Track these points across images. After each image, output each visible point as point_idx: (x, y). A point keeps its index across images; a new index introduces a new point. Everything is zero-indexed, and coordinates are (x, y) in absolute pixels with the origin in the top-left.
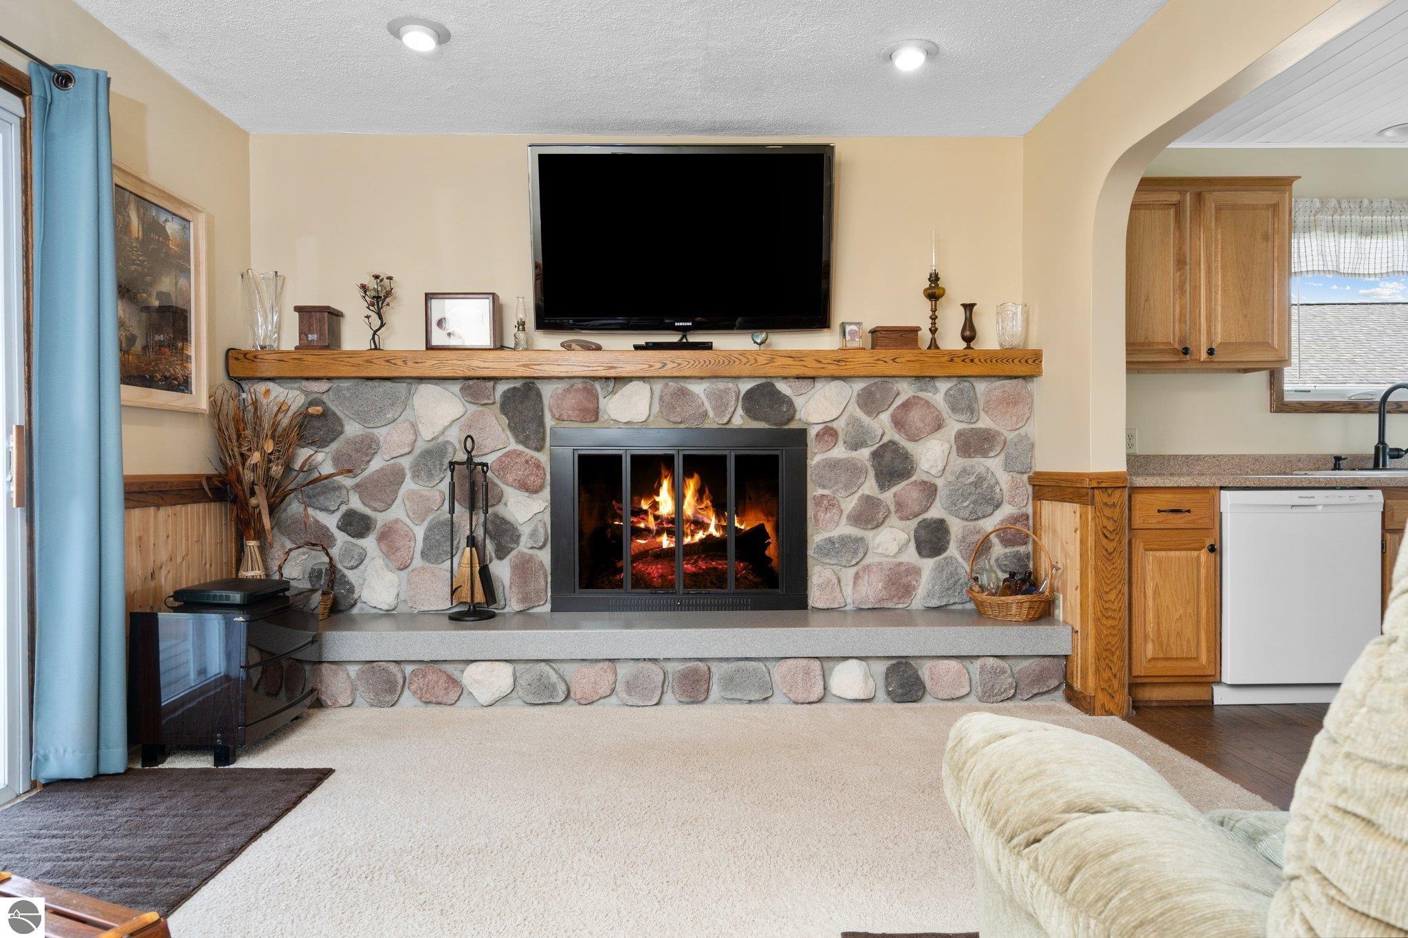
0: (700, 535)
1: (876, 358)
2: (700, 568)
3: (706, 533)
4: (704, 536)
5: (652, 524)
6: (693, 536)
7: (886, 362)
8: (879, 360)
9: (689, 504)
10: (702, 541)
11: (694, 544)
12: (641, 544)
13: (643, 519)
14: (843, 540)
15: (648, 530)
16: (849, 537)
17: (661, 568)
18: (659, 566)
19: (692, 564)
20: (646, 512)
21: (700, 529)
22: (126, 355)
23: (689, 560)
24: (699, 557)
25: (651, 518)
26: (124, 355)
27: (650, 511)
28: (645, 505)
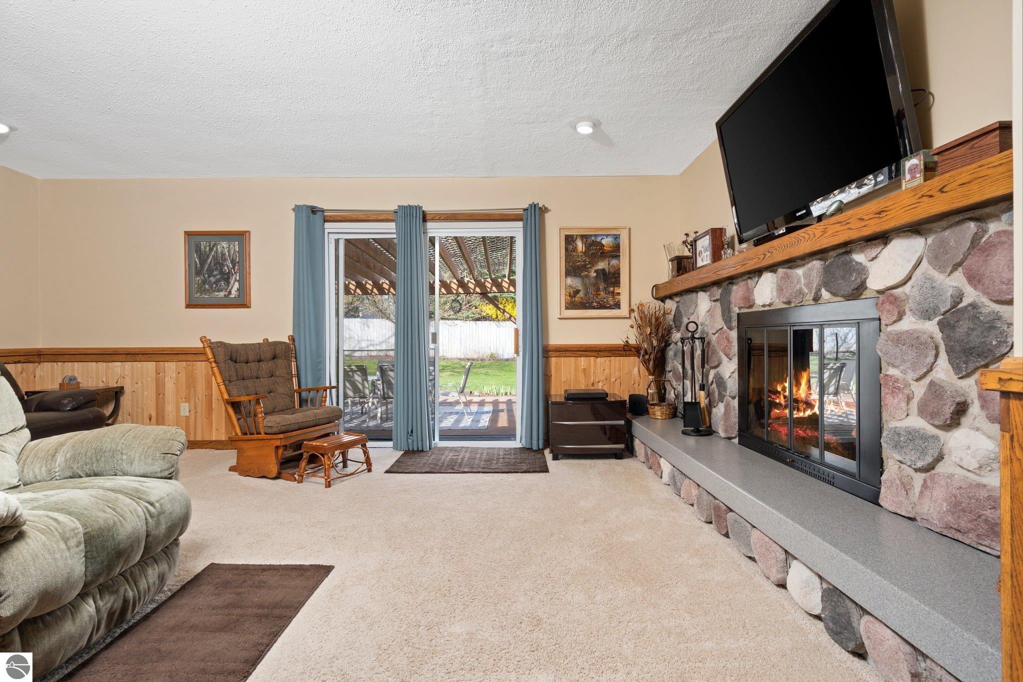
0: (809, 413)
1: (920, 195)
2: (808, 435)
3: (812, 412)
4: (811, 414)
5: (782, 401)
6: (804, 412)
7: (931, 196)
8: (923, 196)
9: (803, 390)
10: (809, 416)
11: (805, 418)
12: (777, 413)
13: (778, 397)
14: (910, 433)
15: (780, 404)
16: (917, 431)
17: (786, 430)
18: (785, 428)
19: (803, 431)
20: (779, 393)
21: (809, 408)
22: (574, 298)
23: (802, 428)
24: (807, 427)
25: (782, 397)
26: (572, 298)
27: (781, 392)
28: (779, 389)
